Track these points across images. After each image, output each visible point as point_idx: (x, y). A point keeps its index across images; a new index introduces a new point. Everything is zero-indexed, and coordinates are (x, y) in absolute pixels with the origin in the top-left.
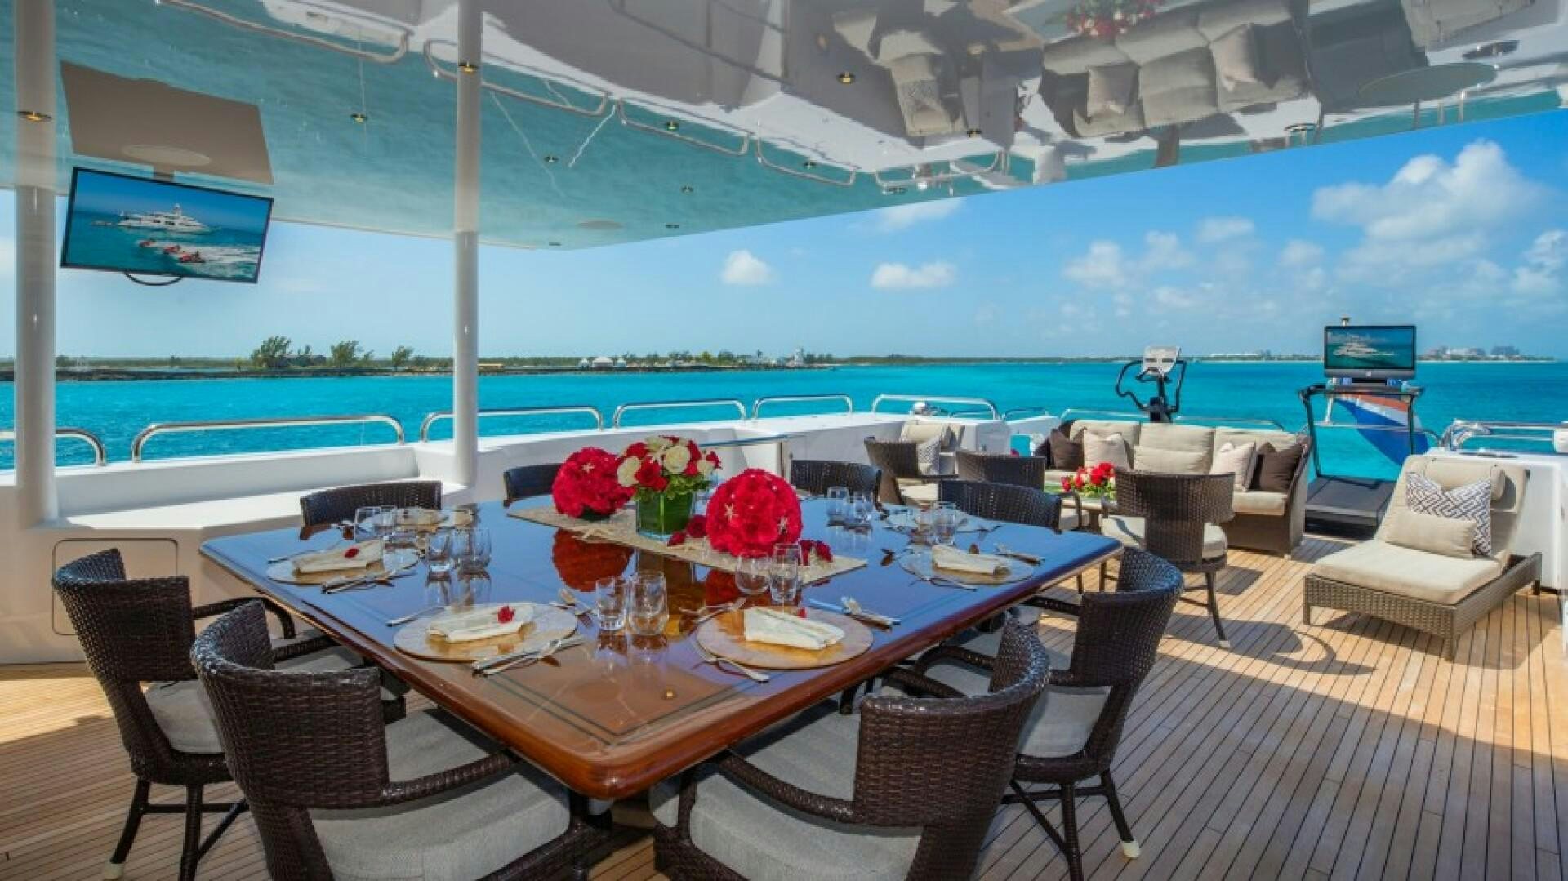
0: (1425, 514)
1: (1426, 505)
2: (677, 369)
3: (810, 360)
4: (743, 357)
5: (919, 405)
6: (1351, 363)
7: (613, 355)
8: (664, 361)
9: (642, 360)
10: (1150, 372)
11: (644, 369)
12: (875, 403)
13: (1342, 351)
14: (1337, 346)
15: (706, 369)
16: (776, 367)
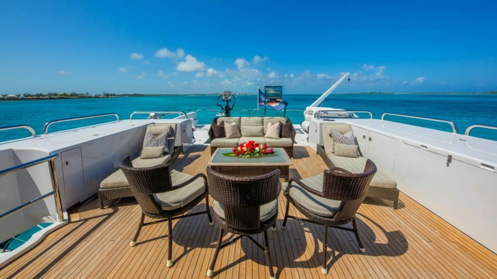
0: (342, 144)
1: (342, 141)
2: (51, 98)
3: (107, 95)
4: (81, 94)
5: (152, 114)
6: (271, 95)
7: (17, 94)
8: (45, 96)
9: (34, 96)
10: (226, 99)
11: (35, 99)
12: (131, 116)
13: (269, 92)
14: (267, 91)
15: (65, 98)
16: (94, 97)
